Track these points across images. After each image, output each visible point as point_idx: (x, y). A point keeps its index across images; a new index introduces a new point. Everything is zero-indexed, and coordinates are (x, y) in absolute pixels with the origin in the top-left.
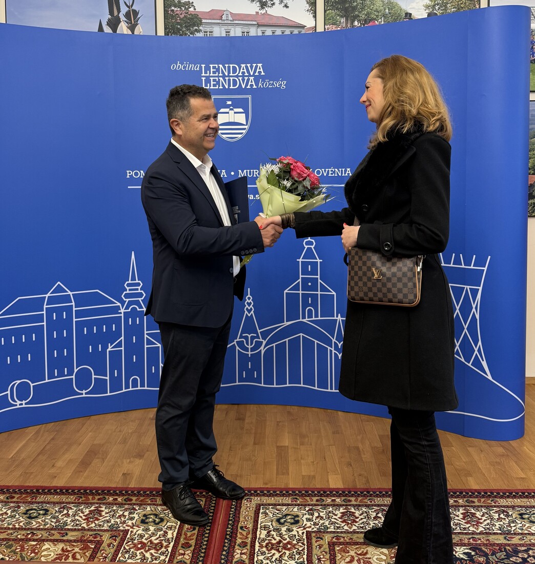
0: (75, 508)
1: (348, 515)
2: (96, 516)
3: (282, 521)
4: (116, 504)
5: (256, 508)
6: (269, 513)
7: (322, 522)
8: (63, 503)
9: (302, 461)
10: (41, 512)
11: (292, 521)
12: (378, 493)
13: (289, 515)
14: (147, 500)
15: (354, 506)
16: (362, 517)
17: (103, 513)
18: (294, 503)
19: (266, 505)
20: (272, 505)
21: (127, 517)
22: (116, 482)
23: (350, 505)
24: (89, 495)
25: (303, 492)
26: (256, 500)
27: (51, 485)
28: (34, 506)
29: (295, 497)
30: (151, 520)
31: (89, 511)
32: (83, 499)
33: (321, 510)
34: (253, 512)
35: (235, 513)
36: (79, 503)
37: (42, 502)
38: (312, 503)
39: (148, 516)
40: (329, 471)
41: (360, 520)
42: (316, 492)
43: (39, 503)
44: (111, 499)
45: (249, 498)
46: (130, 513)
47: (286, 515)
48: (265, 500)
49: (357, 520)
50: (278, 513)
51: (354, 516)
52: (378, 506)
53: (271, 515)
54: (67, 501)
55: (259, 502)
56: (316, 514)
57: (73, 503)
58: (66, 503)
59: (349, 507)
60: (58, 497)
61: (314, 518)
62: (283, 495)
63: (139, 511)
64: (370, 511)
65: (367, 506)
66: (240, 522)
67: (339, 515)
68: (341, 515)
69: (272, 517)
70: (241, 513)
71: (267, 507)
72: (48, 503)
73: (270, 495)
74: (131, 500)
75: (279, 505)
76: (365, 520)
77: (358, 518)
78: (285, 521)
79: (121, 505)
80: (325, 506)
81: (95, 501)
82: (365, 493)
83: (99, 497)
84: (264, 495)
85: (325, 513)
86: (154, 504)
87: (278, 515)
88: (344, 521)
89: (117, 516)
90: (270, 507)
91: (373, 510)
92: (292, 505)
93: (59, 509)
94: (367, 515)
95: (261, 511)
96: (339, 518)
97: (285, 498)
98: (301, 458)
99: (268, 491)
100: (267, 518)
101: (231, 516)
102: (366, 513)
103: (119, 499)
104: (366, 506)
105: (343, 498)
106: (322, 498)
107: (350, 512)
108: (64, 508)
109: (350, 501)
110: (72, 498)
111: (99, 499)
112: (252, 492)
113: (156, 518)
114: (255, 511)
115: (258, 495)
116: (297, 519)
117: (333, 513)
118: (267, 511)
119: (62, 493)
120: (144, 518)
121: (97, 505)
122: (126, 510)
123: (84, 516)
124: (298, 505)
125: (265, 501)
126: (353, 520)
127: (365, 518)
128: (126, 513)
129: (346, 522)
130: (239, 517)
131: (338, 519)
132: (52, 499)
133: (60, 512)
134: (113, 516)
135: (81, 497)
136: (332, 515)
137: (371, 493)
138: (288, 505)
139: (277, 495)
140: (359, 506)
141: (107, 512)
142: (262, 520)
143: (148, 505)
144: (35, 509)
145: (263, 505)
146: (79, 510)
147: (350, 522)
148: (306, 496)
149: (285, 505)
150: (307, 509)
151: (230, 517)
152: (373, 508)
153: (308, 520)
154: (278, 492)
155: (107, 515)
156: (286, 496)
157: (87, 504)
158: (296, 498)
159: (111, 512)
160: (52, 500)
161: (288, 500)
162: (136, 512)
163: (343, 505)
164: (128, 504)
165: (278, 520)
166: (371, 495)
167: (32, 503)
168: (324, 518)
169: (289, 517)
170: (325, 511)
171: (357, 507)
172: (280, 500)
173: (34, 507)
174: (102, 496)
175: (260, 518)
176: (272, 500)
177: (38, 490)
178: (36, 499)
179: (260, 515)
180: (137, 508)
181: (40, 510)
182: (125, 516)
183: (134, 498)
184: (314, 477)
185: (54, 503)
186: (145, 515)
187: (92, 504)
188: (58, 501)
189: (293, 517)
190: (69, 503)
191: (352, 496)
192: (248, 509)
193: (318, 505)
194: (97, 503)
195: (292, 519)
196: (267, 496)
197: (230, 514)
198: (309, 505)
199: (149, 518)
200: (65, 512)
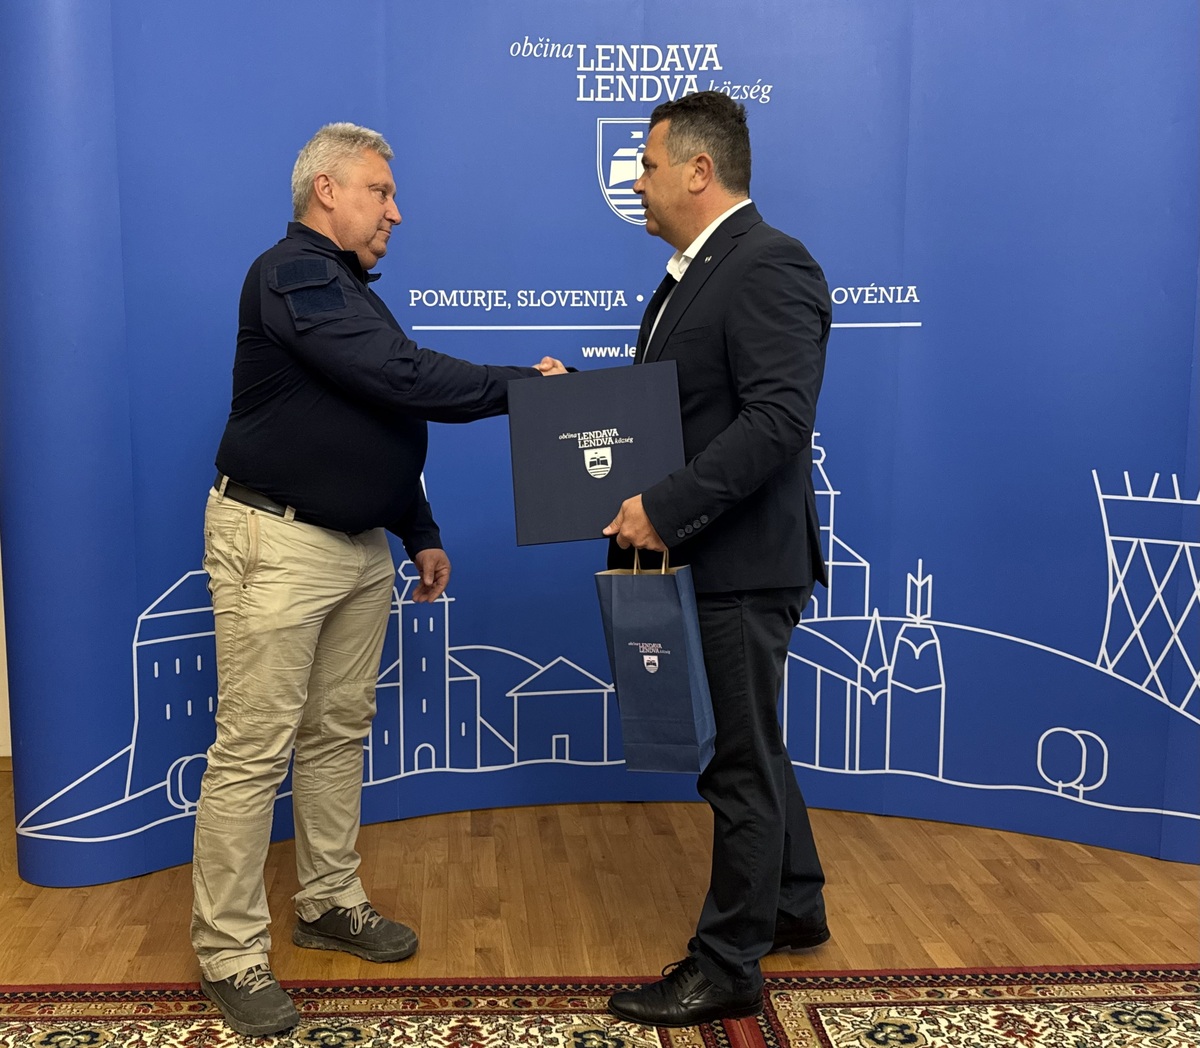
0: (416, 1025)
1: (1012, 1021)
2: (471, 1039)
3: (880, 1036)
4: (500, 1013)
5: (809, 1012)
6: (843, 1023)
7: (964, 1037)
8: (382, 1014)
9: (848, 916)
10: (345, 1034)
11: (901, 1037)
12: (1047, 975)
13: (887, 1024)
14: (564, 1003)
15: (1014, 1003)
16: (1041, 1024)
17: (484, 1033)
18: (883, 1000)
19: (825, 1006)
20: (838, 1005)
21: (540, 1039)
22: (469, 967)
23: (1004, 1002)
24: (430, 995)
25: (890, 978)
26: (799, 998)
27: (331, 979)
28: (322, 1023)
29: (878, 988)
30: (595, 1043)
31: (450, 1029)
32: (422, 1004)
33: (948, 1013)
34: (808, 1021)
35: (769, 1023)
36: (417, 1013)
37: (333, 1014)
38: (920, 999)
39: (585, 1036)
40: (916, 934)
41: (1041, 1031)
42: (917, 978)
43: (327, 1016)
44: (483, 1003)
45: (781, 994)
46: (542, 1031)
47: (881, 1026)
48: (818, 996)
49: (1037, 1030)
50: (861, 1022)
51: (1025, 1022)
52: (1063, 1001)
53: (849, 1026)
54: (387, 1009)
55: (807, 1000)
56: (943, 1023)
57: (404, 1014)
58: (389, 1014)
59: (1004, 1006)
60: (364, 1002)
61: (944, 1030)
62: (850, 985)
63: (558, 1026)
64: (1053, 1012)
65: (1041, 1002)
66: (792, 1043)
67: (993, 1022)
68: (995, 1021)
69: (852, 1029)
70: (783, 1024)
71: (832, 1010)
72: (349, 1015)
73: (822, 987)
74: (529, 1004)
75: (854, 1005)
76: (1052, 1030)
77: (1035, 1026)
78: (886, 1037)
79: (512, 1015)
80: (953, 1005)
81: (450, 1007)
82: (1021, 976)
83: (456, 999)
84: (810, 986)
85: (959, 1019)
86: (583, 1012)
87: (862, 1026)
88: (1009, 1034)
89: (517, 1038)
90: (838, 1010)
91: (1058, 1010)
92: (881, 1004)
93: (380, 1026)
94: (1051, 1020)
95: (823, 1019)
96: (995, 1027)
97: (858, 991)
98: (843, 909)
99: (816, 979)
100: (843, 1033)
101: (765, 1030)
102: (1047, 1016)
103: (502, 1003)
104: (1037, 1002)
105: (981, 989)
106: (938, 989)
107: (1012, 1015)
108: (392, 1025)
109: (1000, 993)
110: (396, 1004)
111: (456, 1004)
112: (782, 981)
113: (604, 1039)
114: (810, 1019)
115: (795, 987)
116: (907, 1032)
117: (977, 1019)
118: (836, 1018)
119: (364, 994)
120: (579, 1040)
121: (461, 1017)
122: (530, 1025)
123: (444, 1039)
124: (895, 1004)
125: (818, 998)
126: (1027, 1030)
127: (1050, 1026)
128: (534, 1031)
129: (1016, 1036)
130: (783, 1033)
131: (996, 1030)
132: (352, 1007)
133: (389, 1034)
134: (508, 1037)
135: (416, 1001)
136: (977, 1022)
137: (1034, 976)
138: (873, 1005)
139: (836, 985)
140: (1023, 1002)
141: (491, 1029)
142: (836, 1037)
143: (571, 1012)
144: (326, 1029)
145: (818, 1006)
146: (426, 1028)
147: (1023, 1035)
148: (900, 986)
149: (867, 1005)
150: (919, 1012)
151: (764, 1033)
152: (1056, 1007)
153: (934, 1033)
154: (836, 980)
155: (494, 1036)
156: (858, 988)
157: (437, 1014)
158: (883, 991)
159: (498, 1030)
160: (353, 1009)
161: (867, 995)
162: (554, 1029)
163: (989, 1003)
164: (528, 1013)
165: (871, 1035)
166: (1036, 981)
167: (314, 1016)
168: (965, 1028)
169: (889, 1029)
170: (957, 1014)
171: (1022, 1003)
172: (849, 995)
173: (323, 1025)
174: (459, 998)
175: (829, 1034)
176: (832, 996)
177: (310, 990)
178: (317, 1009)
179: (827, 1028)
180: (552, 1020)
181: (341, 1031)
182: (534, 1037)
183: (534, 1000)
184: (892, 947)
185: (365, 1016)
186: (576, 1034)
187: (450, 1014)
188: (369, 1010)
189: (897, 1029)
190: (395, 1014)
191: (997, 983)
192: (792, 1014)
193: (936, 1003)
194: (458, 1013)
195: (897, 1032)
196: (818, 988)
197: (761, 1027)
198: (917, 1004)
199: (589, 1039)
200: (398, 1033)
